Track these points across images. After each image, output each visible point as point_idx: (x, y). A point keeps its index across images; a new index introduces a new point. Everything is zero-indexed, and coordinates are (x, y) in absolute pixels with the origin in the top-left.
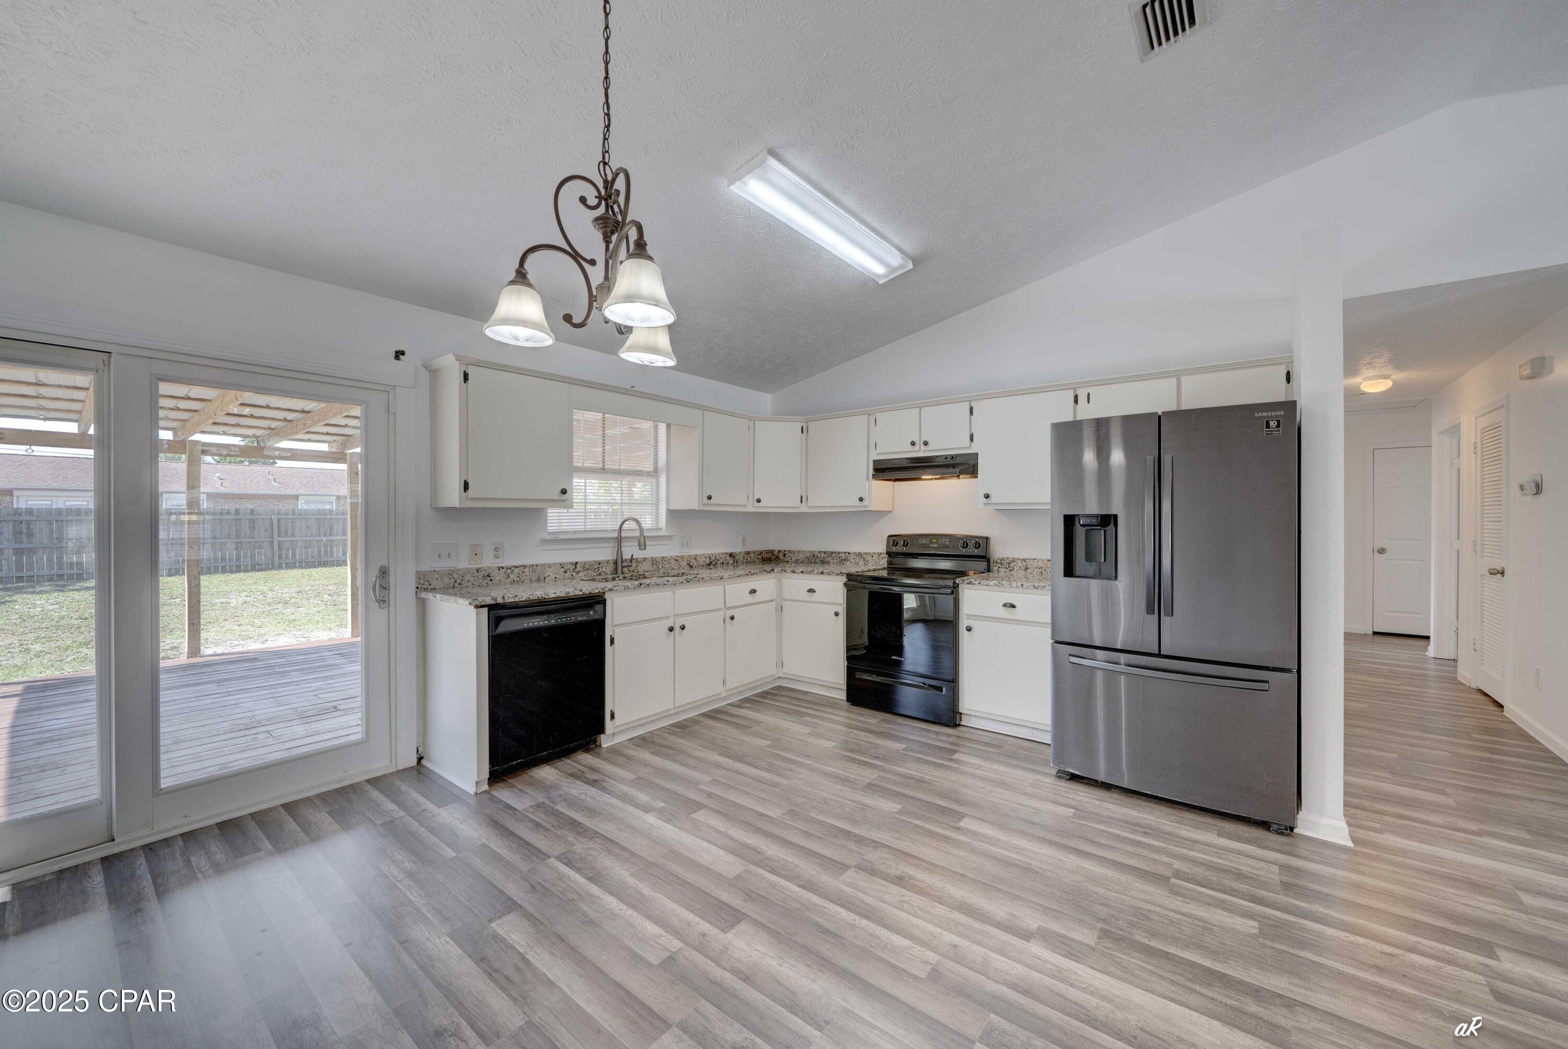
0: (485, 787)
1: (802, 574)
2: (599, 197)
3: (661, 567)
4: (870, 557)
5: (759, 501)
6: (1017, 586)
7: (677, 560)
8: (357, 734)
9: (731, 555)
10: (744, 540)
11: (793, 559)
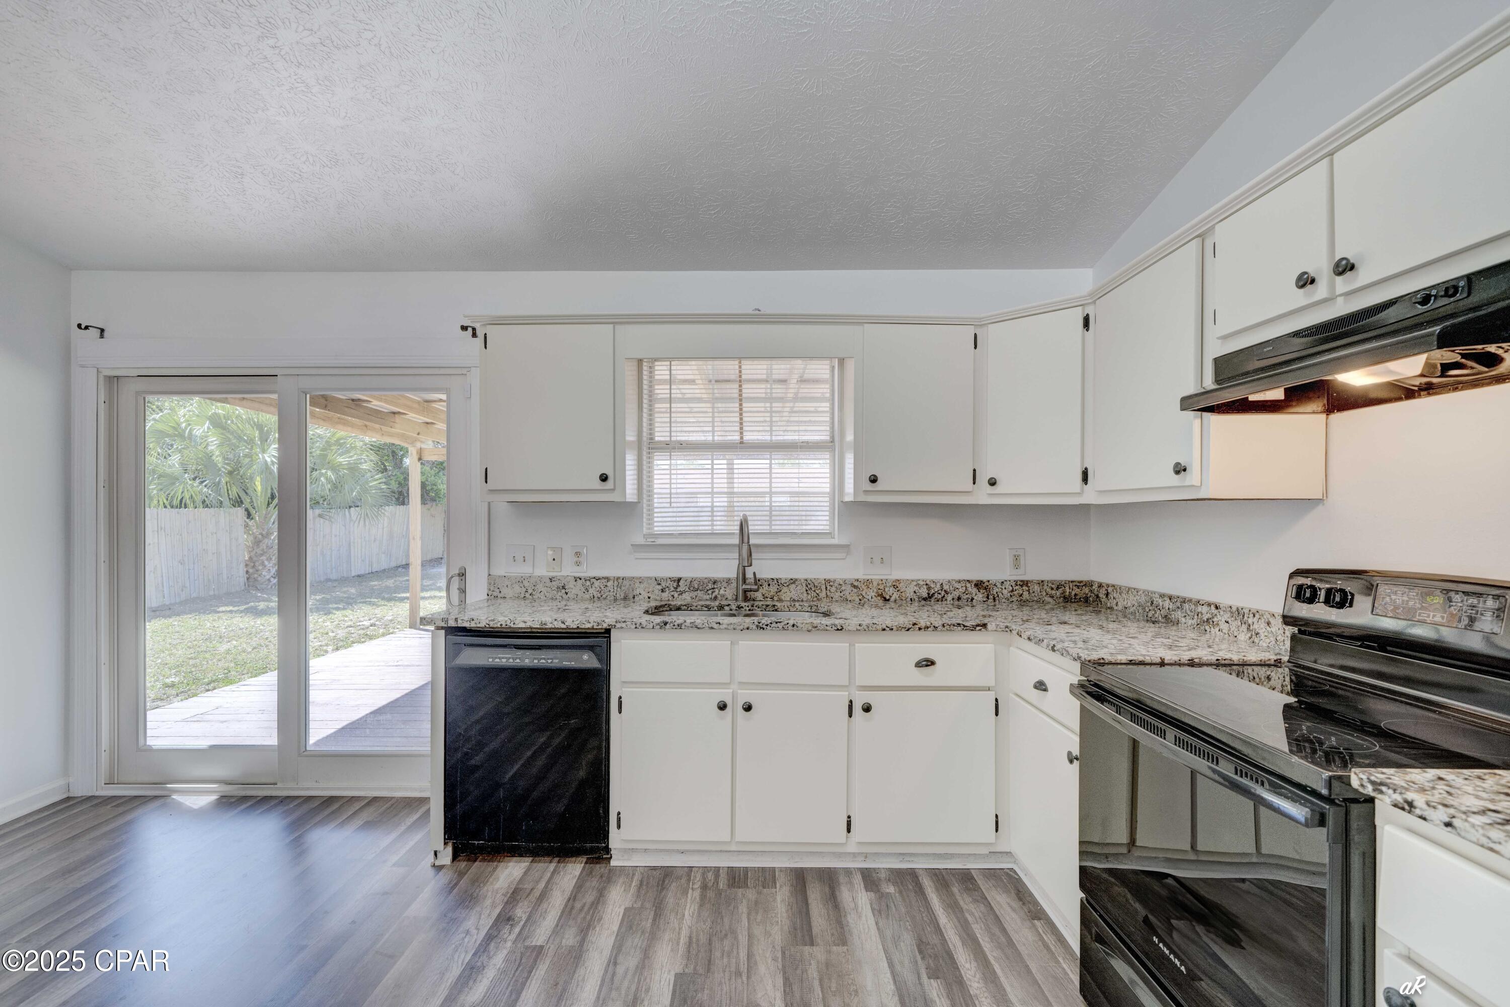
0: (447, 861)
3: (823, 594)
4: (1263, 625)
5: (992, 483)
7: (855, 587)
9: (979, 585)
10: (1016, 558)
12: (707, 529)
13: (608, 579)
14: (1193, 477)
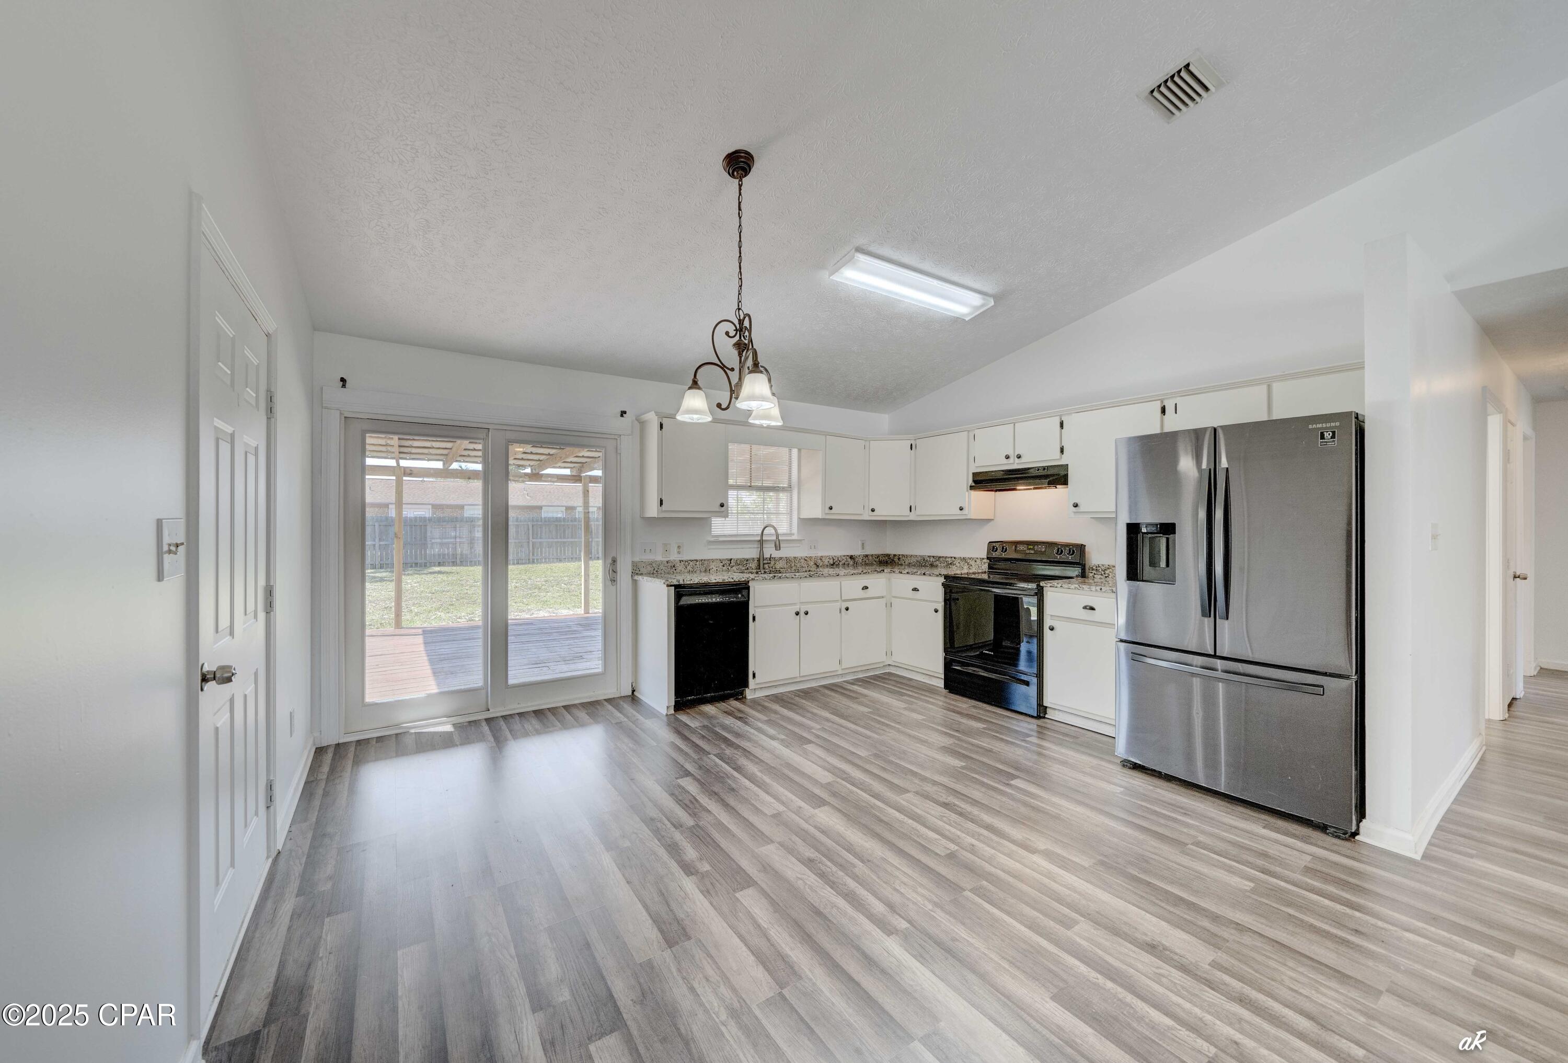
0: (673, 712)
1: (907, 575)
2: (736, 330)
3: (793, 565)
4: (973, 562)
5: (873, 510)
6: (1096, 590)
7: (806, 560)
8: (599, 668)
9: (851, 557)
10: (863, 544)
11: (907, 563)
13: (697, 561)
14: (965, 512)
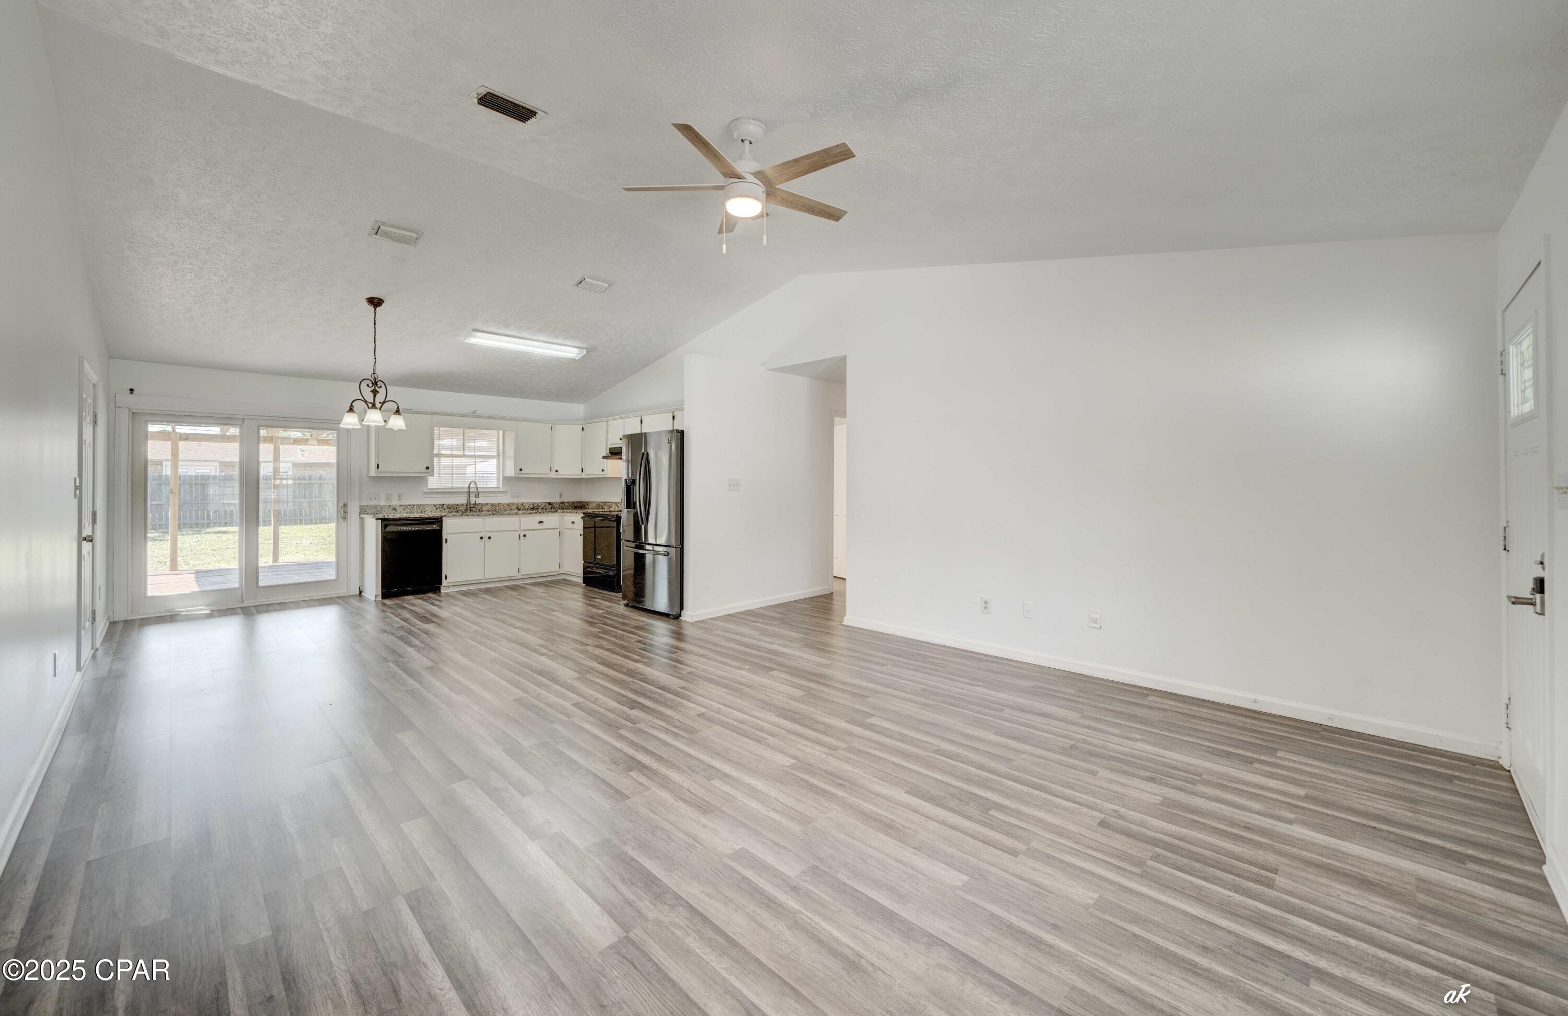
0: (380, 599)
1: (570, 514)
3: (497, 508)
5: (556, 471)
7: (509, 505)
8: (334, 577)
9: (549, 504)
10: (561, 495)
12: (450, 486)
13: (414, 505)
